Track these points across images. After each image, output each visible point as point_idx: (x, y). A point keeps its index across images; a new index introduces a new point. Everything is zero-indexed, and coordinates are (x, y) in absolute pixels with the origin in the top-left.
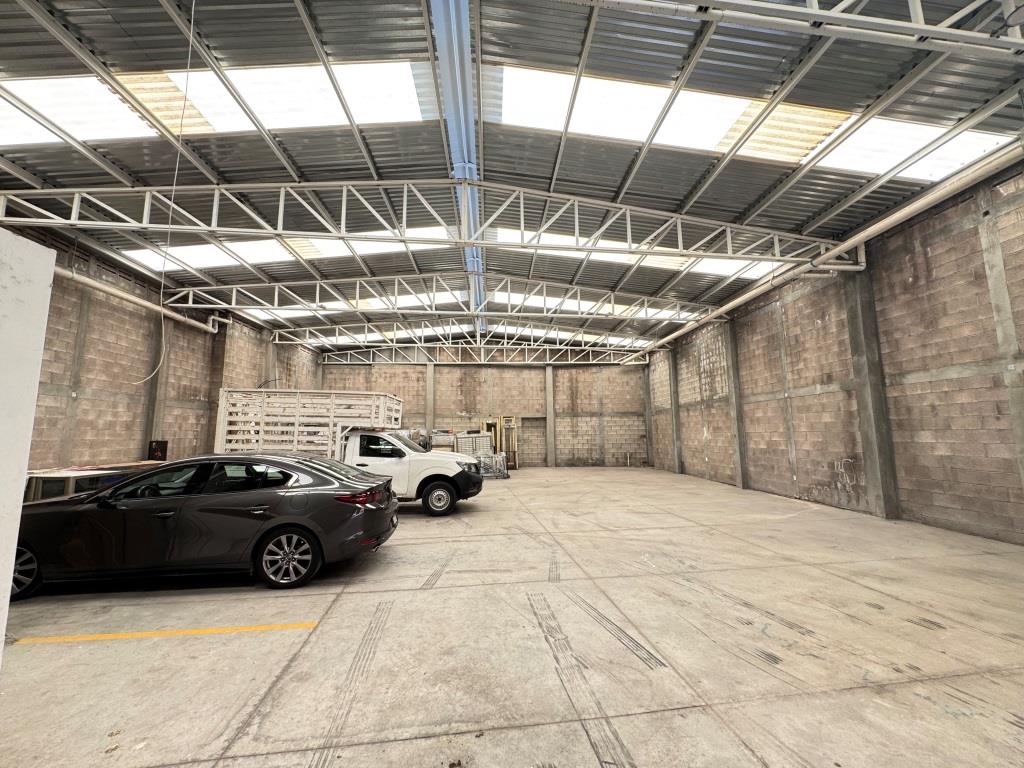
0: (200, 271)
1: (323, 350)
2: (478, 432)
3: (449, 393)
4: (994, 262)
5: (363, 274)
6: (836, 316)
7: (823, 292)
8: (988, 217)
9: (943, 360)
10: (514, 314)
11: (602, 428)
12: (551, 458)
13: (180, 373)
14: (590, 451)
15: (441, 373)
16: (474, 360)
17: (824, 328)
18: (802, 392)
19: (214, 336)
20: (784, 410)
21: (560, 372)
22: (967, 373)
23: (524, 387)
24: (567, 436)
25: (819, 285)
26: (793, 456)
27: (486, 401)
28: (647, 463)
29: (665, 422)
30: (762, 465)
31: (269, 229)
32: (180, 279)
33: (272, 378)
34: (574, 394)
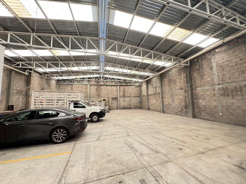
0: (24, 57)
1: (59, 80)
2: (101, 101)
3: (93, 92)
4: (214, 65)
5: (73, 61)
6: (183, 75)
7: (180, 70)
8: (213, 56)
9: (204, 85)
10: (112, 72)
11: (130, 100)
12: (119, 107)
13: (17, 86)
14: (128, 105)
15: (91, 87)
16: (100, 84)
17: (181, 78)
18: (176, 91)
19: (27, 76)
20: (172, 96)
21: (121, 87)
22: (209, 88)
23: (112, 90)
24: (123, 102)
25: (180, 68)
26: (174, 105)
27: (103, 94)
28: (141, 108)
29: (145, 98)
30: (167, 108)
31: (48, 47)
32: (17, 59)
33: (45, 88)
34: (124, 92)
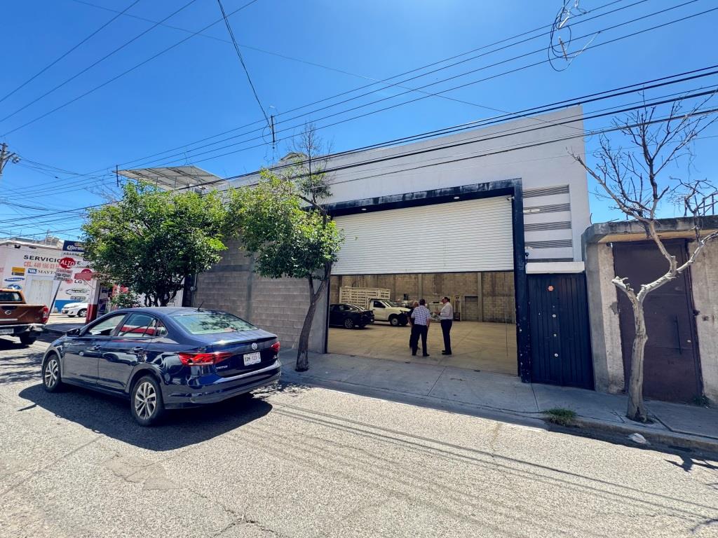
3: (429, 284)
11: (510, 303)
12: (480, 317)
23: (466, 281)
24: (489, 306)
27: (447, 288)
34: (494, 285)
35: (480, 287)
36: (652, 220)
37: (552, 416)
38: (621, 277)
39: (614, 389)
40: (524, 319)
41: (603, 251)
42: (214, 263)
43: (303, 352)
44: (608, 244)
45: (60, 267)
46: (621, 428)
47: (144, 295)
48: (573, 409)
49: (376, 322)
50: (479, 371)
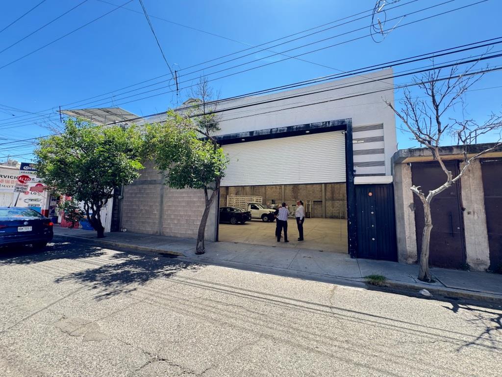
3: (289, 193)
12: (324, 215)
23: (314, 190)
24: (330, 208)
27: (301, 195)
34: (333, 193)
35: (324, 194)
36: (437, 147)
37: (370, 280)
38: (416, 186)
39: (411, 261)
40: (353, 215)
41: (405, 168)
42: (135, 178)
43: (201, 241)
44: (408, 164)
45: (19, 183)
46: (414, 286)
47: (83, 202)
48: (384, 275)
49: (252, 219)
50: (322, 251)
